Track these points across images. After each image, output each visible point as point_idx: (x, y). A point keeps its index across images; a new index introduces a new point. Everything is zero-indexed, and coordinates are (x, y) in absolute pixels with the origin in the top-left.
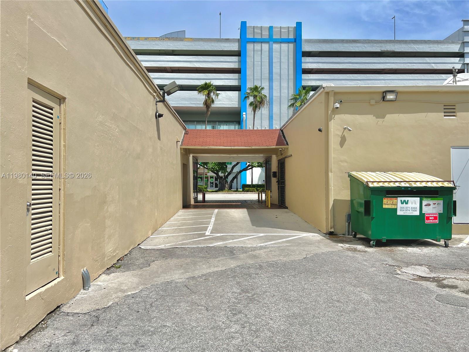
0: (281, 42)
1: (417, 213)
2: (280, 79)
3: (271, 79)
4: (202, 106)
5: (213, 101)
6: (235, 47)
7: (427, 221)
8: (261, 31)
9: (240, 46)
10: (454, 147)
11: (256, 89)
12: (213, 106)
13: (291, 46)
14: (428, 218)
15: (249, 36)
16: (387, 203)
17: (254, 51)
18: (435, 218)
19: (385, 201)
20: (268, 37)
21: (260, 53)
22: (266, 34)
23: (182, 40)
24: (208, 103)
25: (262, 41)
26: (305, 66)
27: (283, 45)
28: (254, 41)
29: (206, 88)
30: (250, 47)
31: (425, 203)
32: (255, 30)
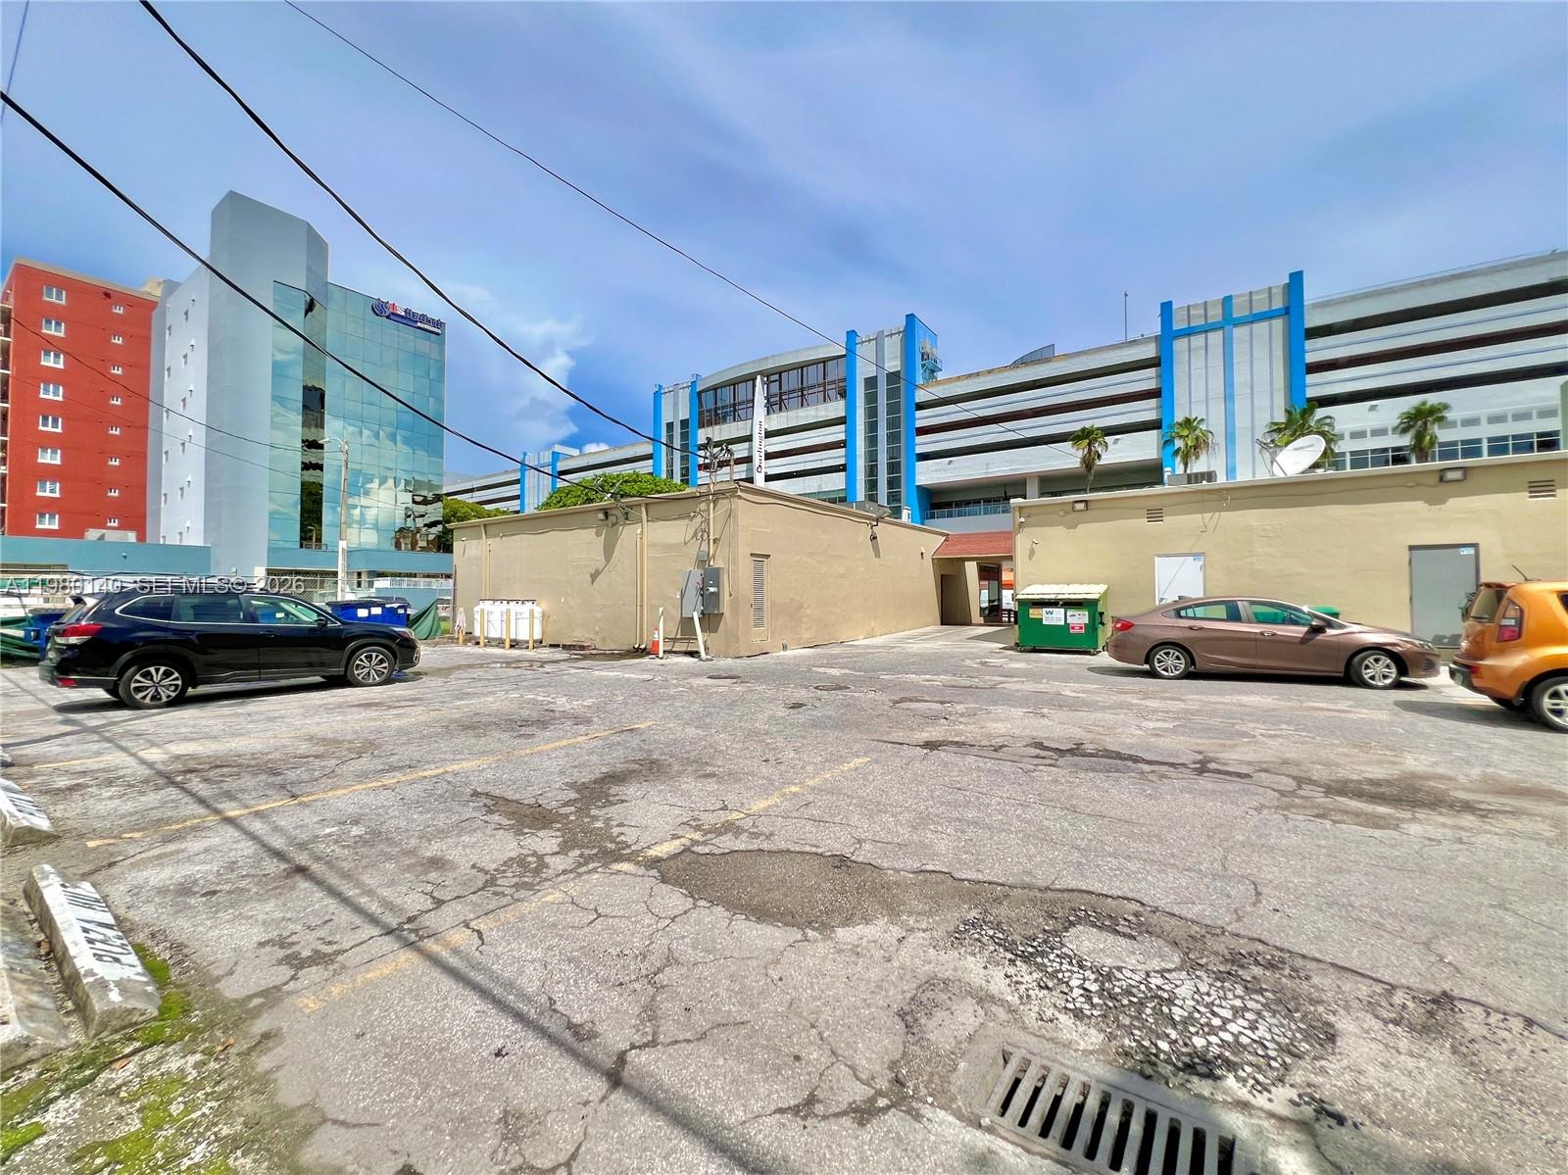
0: (1252, 322)
1: (1063, 623)
2: (1252, 394)
3: (1229, 397)
4: (1078, 465)
5: (1099, 456)
6: (1149, 351)
7: (1071, 631)
8: (1206, 310)
9: (1159, 348)
10: (1159, 556)
11: (1188, 422)
12: (1098, 462)
13: (1278, 324)
14: (1073, 628)
15: (1179, 324)
16: (1034, 613)
17: (1189, 350)
18: (1081, 628)
19: (1031, 611)
20: (1220, 319)
21: (1203, 351)
22: (1216, 314)
23: (1047, 360)
24: (1088, 462)
25: (1206, 330)
26: (1311, 358)
27: (1256, 326)
28: (1189, 332)
29: (1083, 436)
30: (1179, 345)
31: (1069, 613)
32: (1192, 312)
